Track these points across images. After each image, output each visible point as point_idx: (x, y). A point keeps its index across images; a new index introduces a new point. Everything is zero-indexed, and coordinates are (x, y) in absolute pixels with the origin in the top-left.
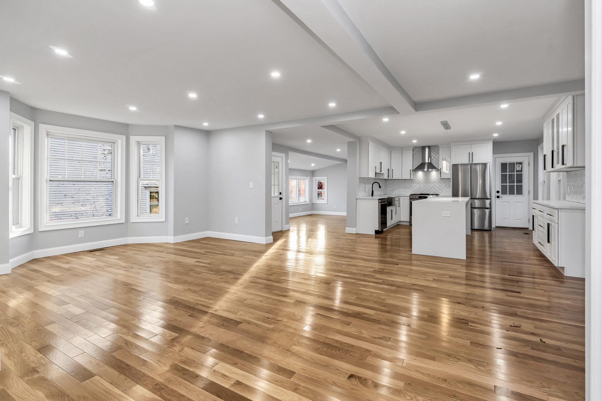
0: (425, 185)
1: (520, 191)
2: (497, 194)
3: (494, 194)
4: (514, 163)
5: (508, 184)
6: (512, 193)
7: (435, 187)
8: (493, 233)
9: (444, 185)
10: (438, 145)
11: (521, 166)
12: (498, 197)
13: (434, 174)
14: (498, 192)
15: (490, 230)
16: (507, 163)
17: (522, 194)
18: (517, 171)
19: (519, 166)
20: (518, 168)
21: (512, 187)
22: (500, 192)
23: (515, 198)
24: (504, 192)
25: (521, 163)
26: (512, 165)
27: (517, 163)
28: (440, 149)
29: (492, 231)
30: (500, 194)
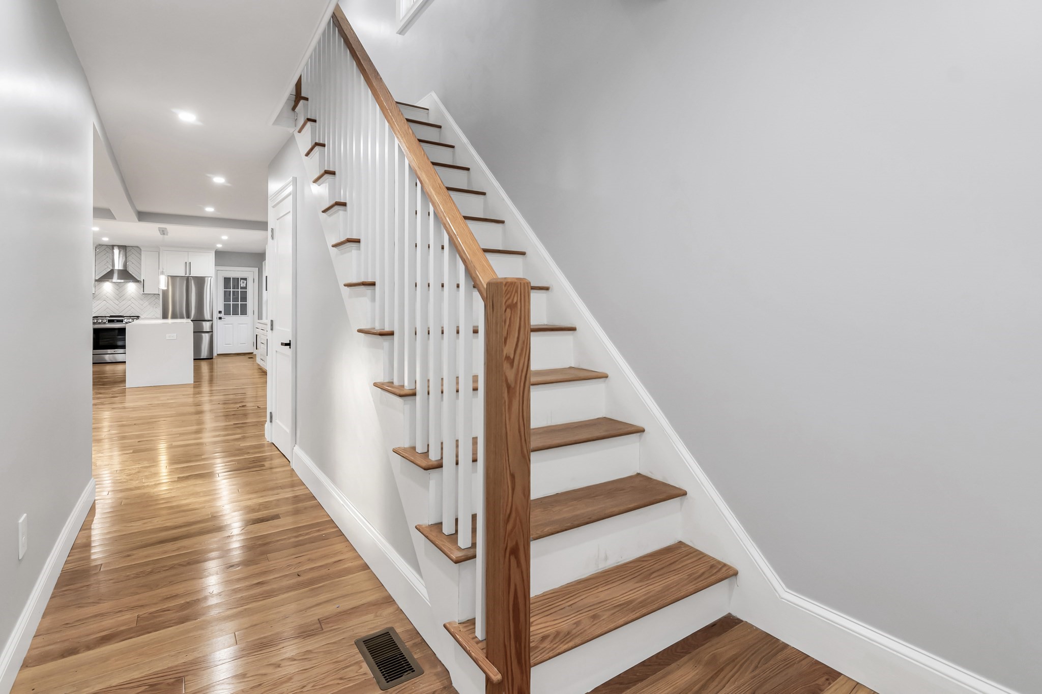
0: (117, 302)
1: (244, 312)
2: (220, 315)
3: (216, 315)
4: (238, 278)
5: (231, 303)
6: (235, 313)
7: (132, 305)
8: (215, 361)
9: (147, 303)
10: (139, 246)
11: (245, 281)
12: (220, 318)
13: (131, 287)
14: (220, 312)
15: (210, 358)
16: (230, 278)
17: (246, 314)
18: (241, 288)
19: (243, 283)
20: (243, 285)
21: (236, 306)
22: (223, 312)
23: (239, 318)
24: (227, 312)
25: (245, 279)
26: (236, 280)
27: (241, 279)
28: (142, 252)
29: (214, 360)
30: (222, 315)
